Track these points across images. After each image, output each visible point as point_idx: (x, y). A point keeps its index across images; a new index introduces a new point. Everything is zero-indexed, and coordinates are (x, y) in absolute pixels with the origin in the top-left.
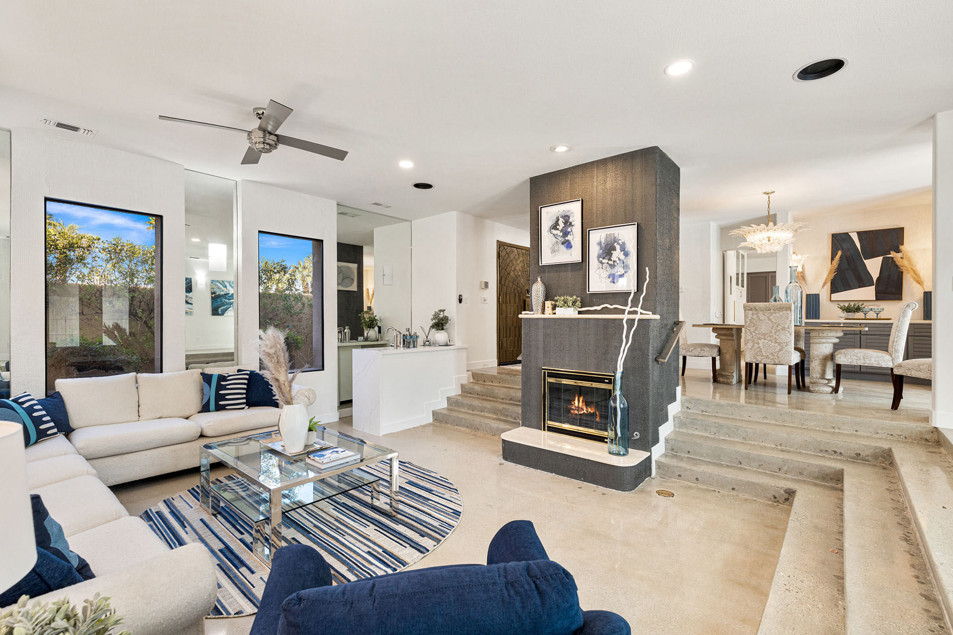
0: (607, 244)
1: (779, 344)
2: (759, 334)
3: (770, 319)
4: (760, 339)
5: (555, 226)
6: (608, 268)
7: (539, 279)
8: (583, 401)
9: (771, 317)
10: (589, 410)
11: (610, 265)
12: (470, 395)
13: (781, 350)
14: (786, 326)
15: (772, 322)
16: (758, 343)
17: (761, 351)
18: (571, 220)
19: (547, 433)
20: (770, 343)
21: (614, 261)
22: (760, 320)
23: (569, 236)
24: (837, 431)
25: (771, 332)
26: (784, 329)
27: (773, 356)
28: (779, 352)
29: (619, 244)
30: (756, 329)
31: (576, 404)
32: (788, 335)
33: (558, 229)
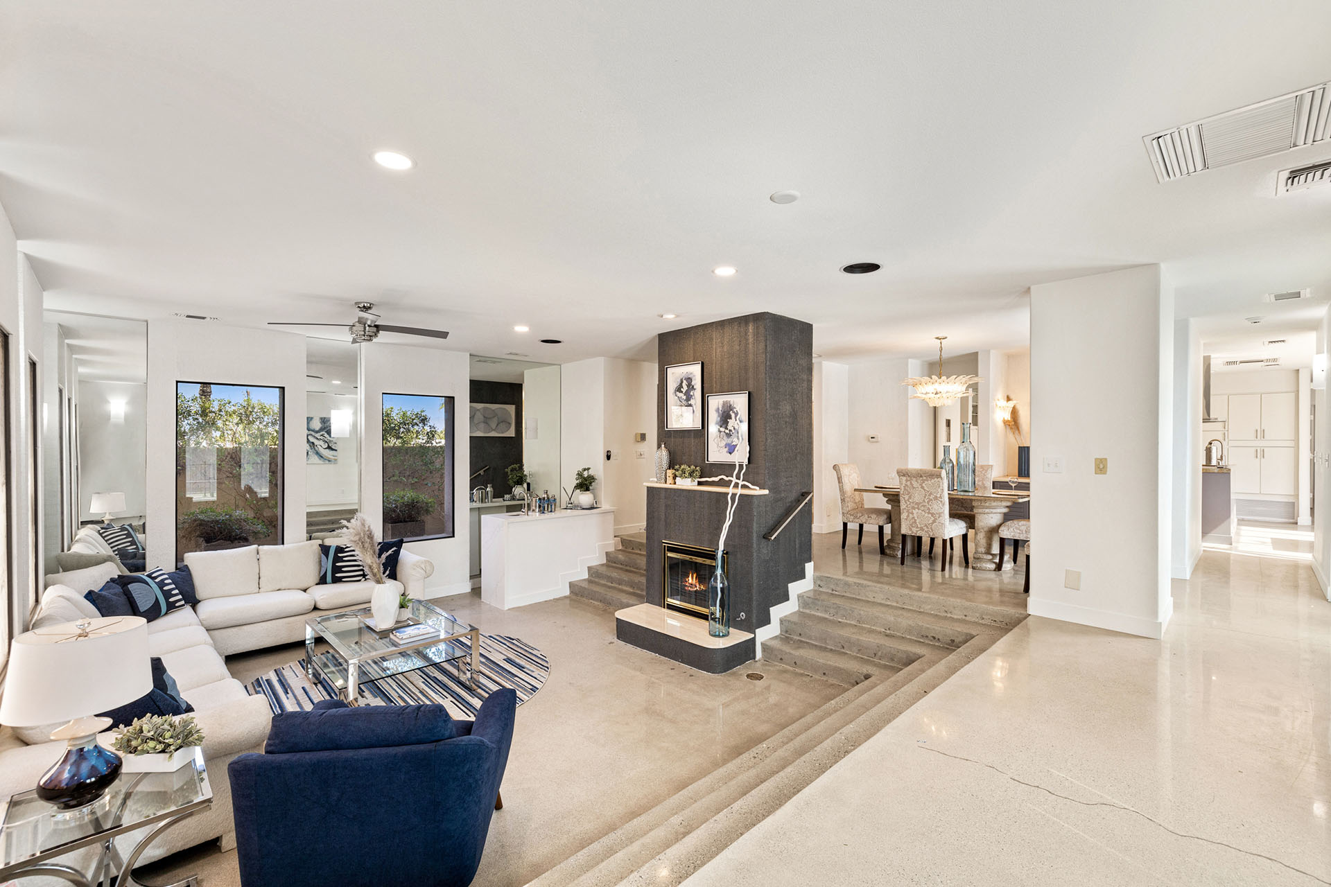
0: (724, 412)
1: (932, 514)
2: (913, 503)
3: (922, 487)
4: (914, 508)
5: (679, 389)
6: (725, 438)
7: (663, 446)
8: (696, 578)
9: (924, 485)
10: (702, 587)
11: (727, 434)
12: (614, 565)
13: (934, 521)
14: (939, 496)
15: (925, 490)
16: (913, 514)
17: (915, 522)
18: (693, 383)
19: (666, 611)
20: (923, 513)
21: (730, 431)
22: (914, 488)
23: (692, 400)
24: (949, 615)
25: (924, 501)
26: (936, 498)
27: (928, 528)
28: (932, 523)
29: (734, 412)
30: (910, 498)
31: (690, 581)
32: (941, 505)
33: (682, 392)
